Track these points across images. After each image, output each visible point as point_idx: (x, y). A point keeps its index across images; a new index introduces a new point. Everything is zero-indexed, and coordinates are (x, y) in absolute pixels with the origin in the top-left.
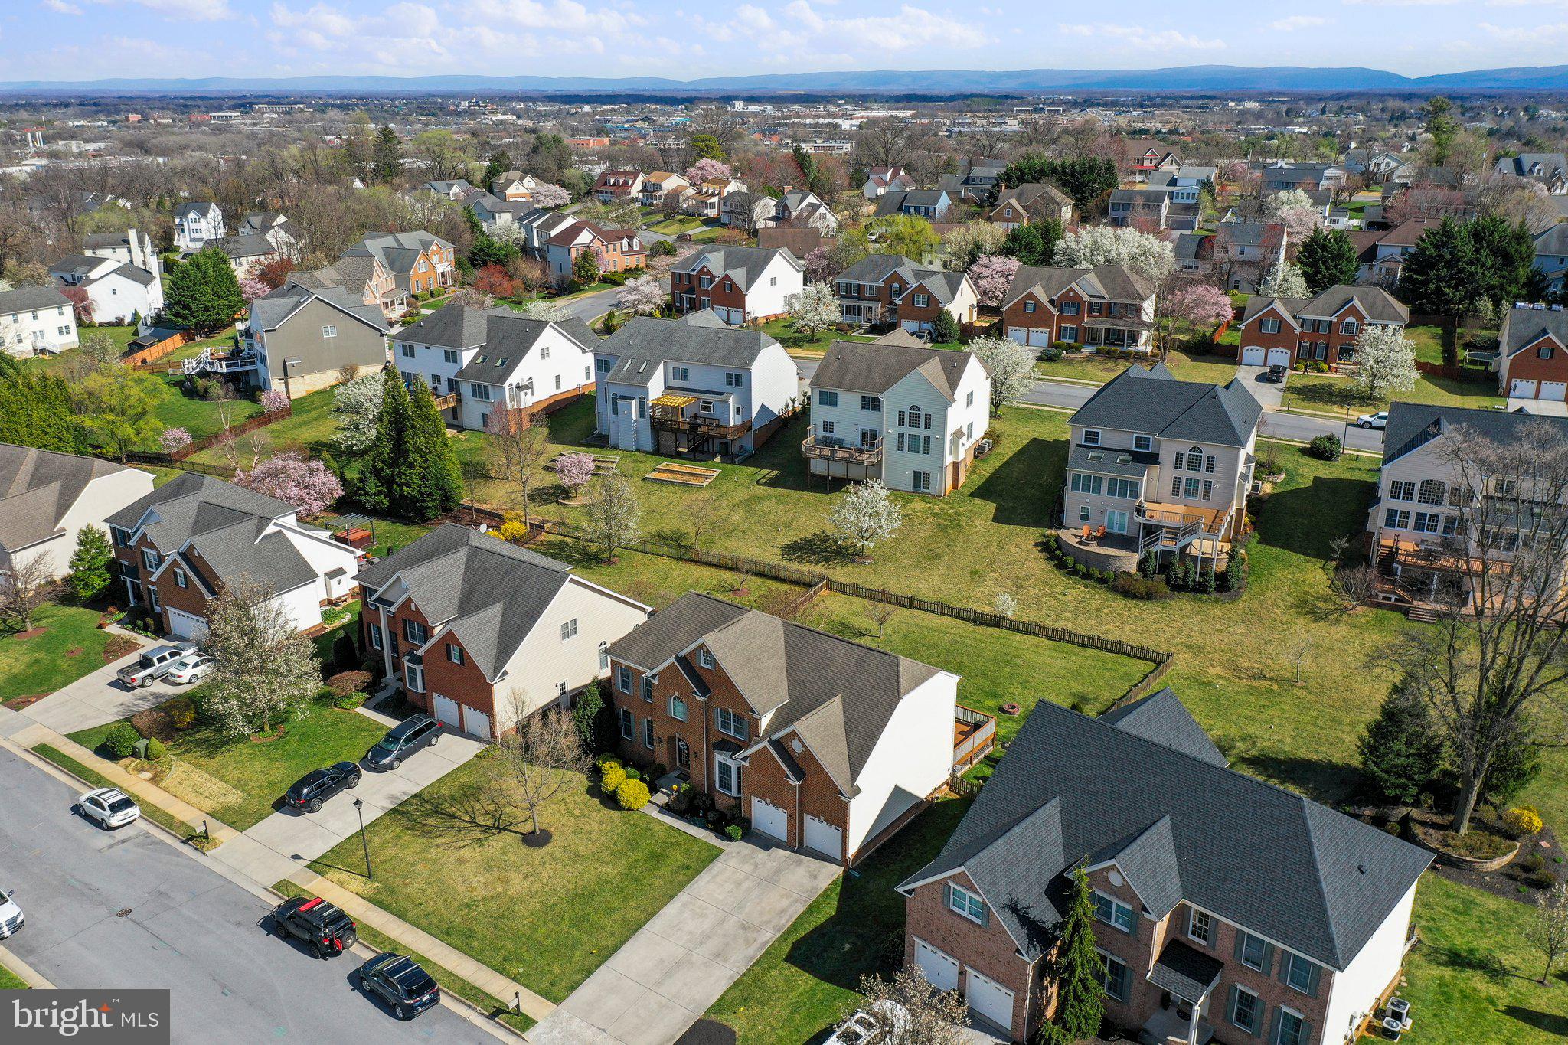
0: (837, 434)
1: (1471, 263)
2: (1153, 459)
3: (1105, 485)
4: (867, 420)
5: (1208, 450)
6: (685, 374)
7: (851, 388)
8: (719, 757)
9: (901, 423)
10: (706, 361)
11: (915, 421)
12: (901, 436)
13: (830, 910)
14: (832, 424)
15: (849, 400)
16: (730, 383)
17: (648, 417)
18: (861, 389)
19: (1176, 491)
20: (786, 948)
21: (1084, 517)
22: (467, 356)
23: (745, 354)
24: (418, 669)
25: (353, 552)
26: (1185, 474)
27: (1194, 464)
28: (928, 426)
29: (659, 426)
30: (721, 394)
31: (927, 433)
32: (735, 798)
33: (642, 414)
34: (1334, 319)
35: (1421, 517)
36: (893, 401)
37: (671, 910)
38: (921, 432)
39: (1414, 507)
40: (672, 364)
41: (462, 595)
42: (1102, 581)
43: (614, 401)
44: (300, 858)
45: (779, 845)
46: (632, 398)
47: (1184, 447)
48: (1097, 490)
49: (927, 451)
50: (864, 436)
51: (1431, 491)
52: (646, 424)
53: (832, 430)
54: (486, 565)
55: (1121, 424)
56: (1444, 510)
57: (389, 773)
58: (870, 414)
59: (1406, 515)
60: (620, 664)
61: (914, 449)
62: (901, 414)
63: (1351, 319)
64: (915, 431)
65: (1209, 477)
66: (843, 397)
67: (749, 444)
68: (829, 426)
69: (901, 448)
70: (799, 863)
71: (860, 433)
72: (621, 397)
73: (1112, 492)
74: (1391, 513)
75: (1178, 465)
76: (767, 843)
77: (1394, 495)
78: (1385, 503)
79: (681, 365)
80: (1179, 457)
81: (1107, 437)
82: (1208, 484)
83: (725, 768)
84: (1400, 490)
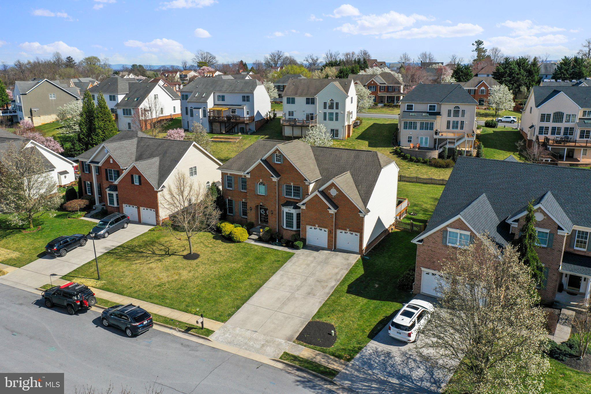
0: (295, 116)
1: (518, 74)
2: (439, 114)
3: (418, 125)
4: (309, 109)
5: (462, 107)
6: (223, 98)
7: (301, 95)
8: (286, 210)
9: (325, 107)
10: (232, 92)
11: (331, 107)
12: (325, 114)
13: (361, 271)
14: (293, 113)
15: (301, 101)
16: (244, 100)
17: (207, 117)
18: (306, 95)
19: (448, 127)
20: (345, 288)
21: (410, 141)
22: (120, 98)
23: (251, 87)
24: (114, 193)
25: (71, 164)
26: (452, 119)
27: (456, 114)
28: (337, 108)
29: (212, 122)
30: (240, 105)
31: (337, 111)
32: (295, 231)
33: (205, 115)
34: (476, 88)
35: (554, 129)
36: (319, 99)
37: (275, 278)
38: (334, 111)
39: (551, 125)
40: (217, 94)
41: (136, 157)
42: (425, 163)
43: (191, 111)
44: (56, 275)
45: (323, 249)
46: (200, 108)
47: (451, 107)
48: (415, 128)
49: (337, 119)
50: (307, 117)
51: (558, 117)
52: (207, 119)
53: (293, 115)
54: (148, 144)
55: (422, 101)
56: (563, 125)
57: (102, 240)
58: (310, 106)
59: (547, 128)
60: (227, 174)
61: (331, 119)
62: (325, 104)
63: (483, 88)
64: (331, 111)
65: (463, 119)
66: (297, 99)
67: (253, 127)
68: (291, 113)
69: (325, 119)
70: (337, 255)
71: (306, 115)
72: (195, 108)
73: (421, 128)
74: (541, 128)
75: (449, 115)
76: (317, 249)
77: (542, 120)
78: (538, 124)
79: (221, 94)
80: (449, 111)
81: (416, 107)
82: (462, 123)
83: (289, 216)
84: (544, 118)
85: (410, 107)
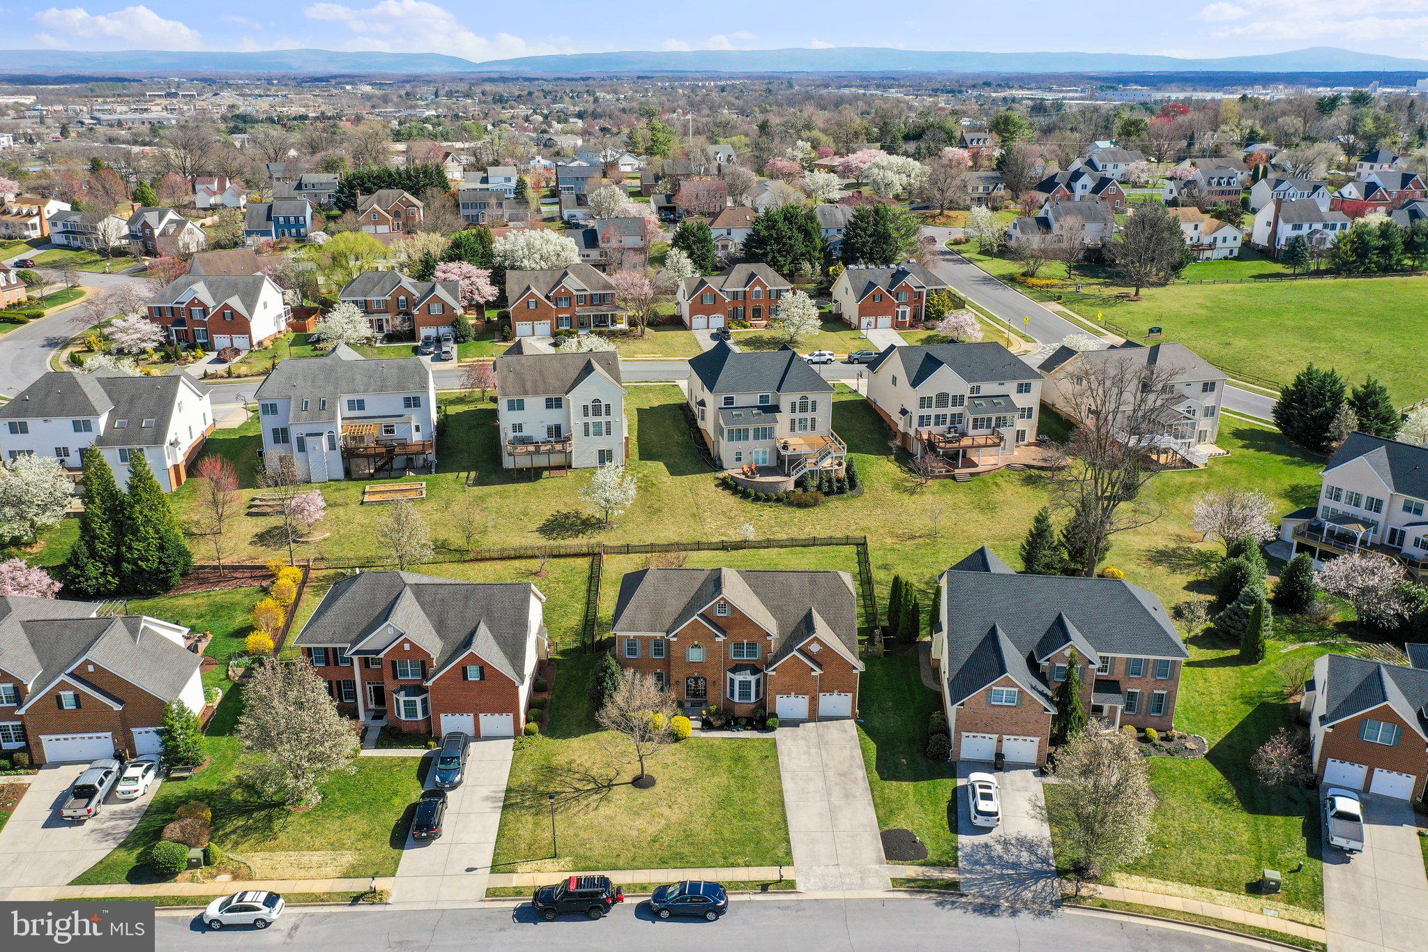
0: (526, 433)
2: (776, 409)
3: (751, 433)
4: (554, 417)
5: (811, 397)
6: (361, 405)
7: (532, 393)
8: (738, 678)
9: (586, 415)
10: (382, 389)
11: (597, 411)
12: (586, 425)
13: (872, 746)
14: (520, 426)
15: (534, 403)
16: (408, 405)
17: (339, 448)
18: (545, 392)
19: (793, 429)
20: (876, 775)
21: (739, 459)
22: (102, 422)
23: (417, 378)
24: (418, 700)
26: (798, 415)
27: (803, 408)
28: (608, 413)
29: (349, 455)
30: (401, 416)
31: (608, 418)
32: (756, 703)
33: (332, 447)
34: (747, 289)
35: (937, 417)
36: (577, 399)
37: (788, 785)
38: (603, 419)
39: (933, 411)
40: (347, 397)
41: (434, 626)
42: (779, 500)
43: (301, 440)
44: (477, 868)
45: (803, 721)
46: (321, 434)
47: (796, 397)
48: (746, 438)
49: (608, 433)
50: (550, 430)
51: (942, 399)
52: (338, 453)
53: (521, 430)
54: (439, 597)
55: (748, 389)
56: (949, 410)
58: (555, 411)
59: (929, 417)
60: (628, 637)
61: (598, 433)
62: (586, 408)
63: (758, 288)
64: (597, 419)
65: (813, 415)
66: (528, 401)
68: (518, 427)
69: (587, 434)
70: (828, 728)
71: (546, 428)
72: (308, 435)
73: (756, 437)
74: (921, 418)
75: (793, 411)
76: (795, 723)
77: (922, 406)
78: (916, 412)
79: (355, 397)
80: (793, 405)
81: (741, 400)
82: (813, 420)
83: (745, 685)
84: (925, 402)
85: (729, 401)
